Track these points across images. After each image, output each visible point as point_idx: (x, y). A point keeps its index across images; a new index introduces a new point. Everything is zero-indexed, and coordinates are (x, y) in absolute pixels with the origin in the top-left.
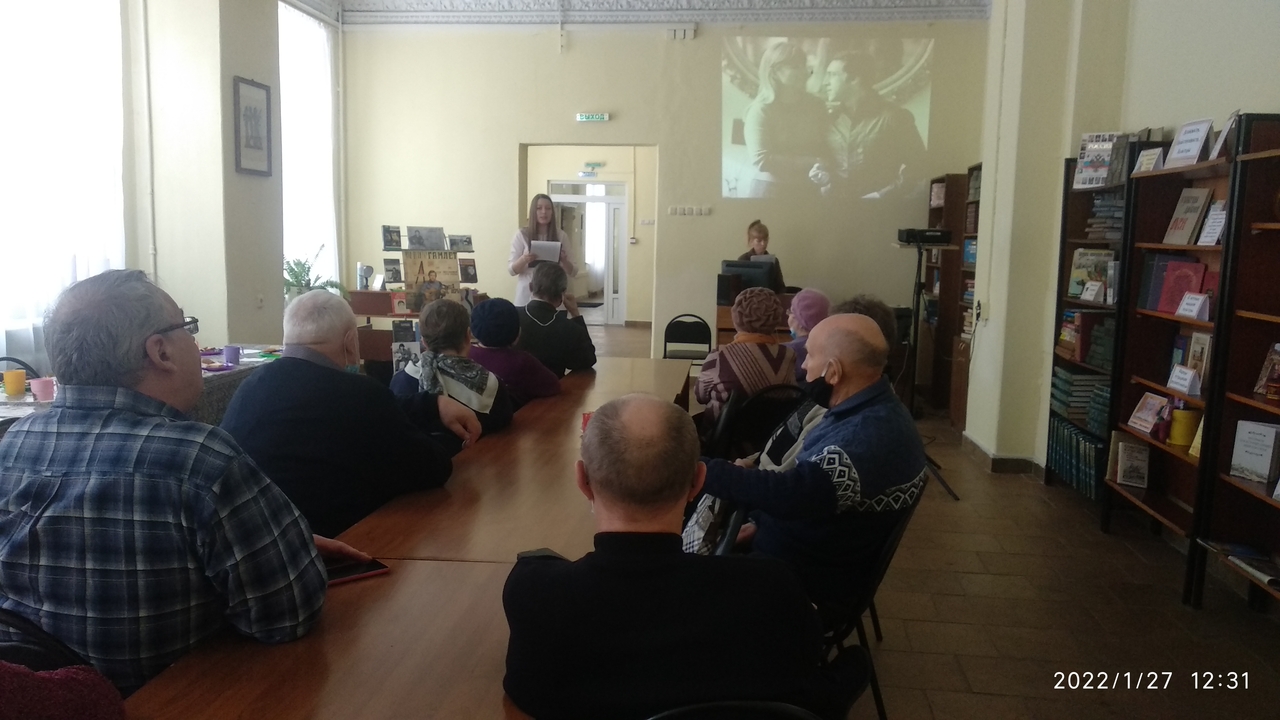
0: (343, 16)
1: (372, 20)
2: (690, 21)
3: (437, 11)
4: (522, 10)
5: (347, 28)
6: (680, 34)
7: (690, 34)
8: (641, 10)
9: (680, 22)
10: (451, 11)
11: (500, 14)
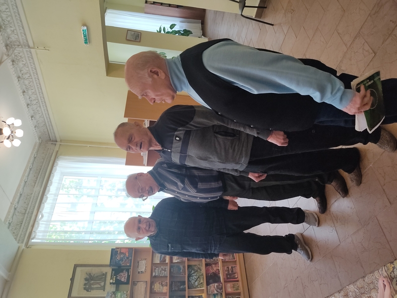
0: (53, 141)
5: (58, 140)
10: (38, 100)
11: (33, 79)
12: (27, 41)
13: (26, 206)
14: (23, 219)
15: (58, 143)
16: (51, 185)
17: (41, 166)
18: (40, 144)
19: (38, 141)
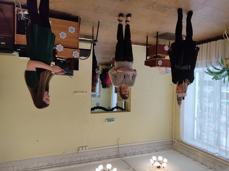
0: (173, 143)
1: (166, 143)
2: (81, 153)
3: (150, 147)
4: (129, 150)
5: (172, 140)
6: (84, 148)
7: (81, 149)
8: (96, 154)
9: (84, 152)
10: (147, 147)
11: (135, 148)
12: (116, 148)
13: (210, 162)
14: (218, 165)
15: (174, 140)
16: (197, 146)
17: (187, 150)
18: (174, 149)
19: (171, 150)
